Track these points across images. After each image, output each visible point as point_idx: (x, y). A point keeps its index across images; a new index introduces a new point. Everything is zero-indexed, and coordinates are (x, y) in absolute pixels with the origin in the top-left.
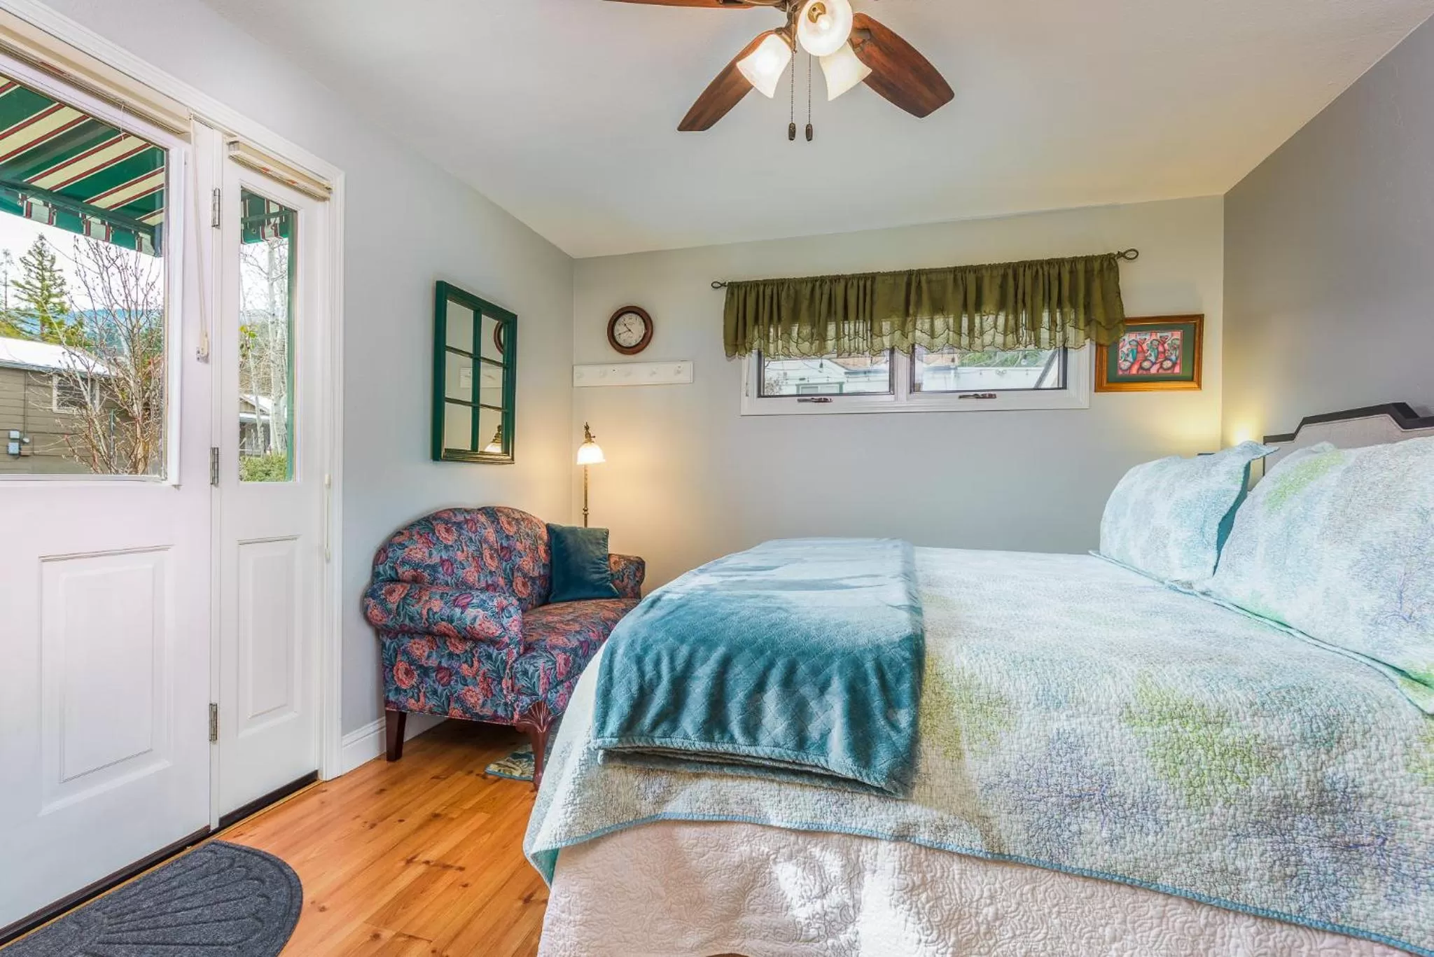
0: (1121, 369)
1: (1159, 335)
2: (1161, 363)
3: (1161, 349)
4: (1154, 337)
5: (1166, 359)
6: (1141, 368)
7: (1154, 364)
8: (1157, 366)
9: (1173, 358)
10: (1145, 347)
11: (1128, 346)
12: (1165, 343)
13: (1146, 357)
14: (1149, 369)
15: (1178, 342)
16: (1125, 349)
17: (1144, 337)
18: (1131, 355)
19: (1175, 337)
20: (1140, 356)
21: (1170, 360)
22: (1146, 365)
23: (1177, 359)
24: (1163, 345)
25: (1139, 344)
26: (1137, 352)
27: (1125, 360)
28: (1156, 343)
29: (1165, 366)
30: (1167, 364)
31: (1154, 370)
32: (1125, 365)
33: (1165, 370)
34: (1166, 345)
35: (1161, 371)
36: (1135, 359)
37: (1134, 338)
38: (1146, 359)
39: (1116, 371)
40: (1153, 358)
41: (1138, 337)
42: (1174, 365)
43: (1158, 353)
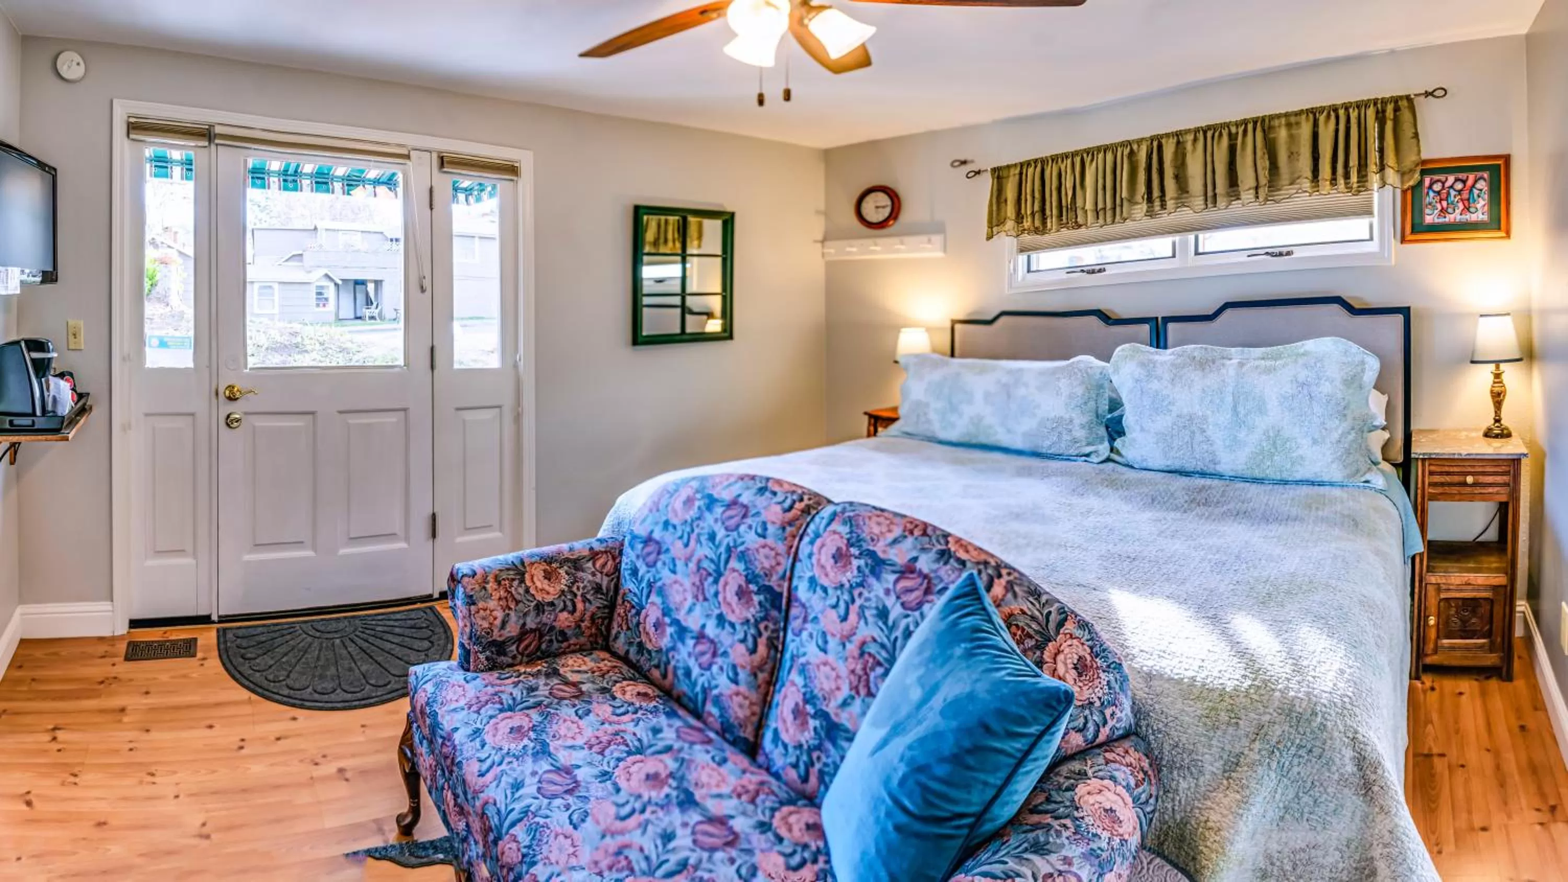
0: (1485, 180)
1: (1447, 220)
2: (1443, 188)
3: (1444, 204)
4: (1452, 216)
5: (1439, 193)
6: (1464, 182)
7: (1452, 187)
8: (1448, 184)
9: (1431, 194)
10: (1461, 205)
11: (1479, 206)
12: (1441, 211)
13: (1460, 194)
14: (1457, 180)
15: (1427, 211)
16: (1482, 202)
17: (1463, 216)
18: (1475, 196)
19: (1431, 217)
20: (1465, 195)
21: (1434, 192)
22: (1459, 186)
23: (1428, 193)
24: (1443, 208)
25: (1467, 209)
26: (1468, 200)
27: (1481, 190)
28: (1450, 210)
29: (1440, 184)
30: (1437, 187)
31: (1451, 179)
32: (1481, 185)
33: (1438, 181)
34: (1440, 208)
35: (1443, 179)
36: (1471, 191)
37: (1473, 215)
38: (1460, 192)
39: (1491, 176)
40: (1453, 193)
41: (1468, 217)
42: (1430, 187)
43: (1447, 200)
